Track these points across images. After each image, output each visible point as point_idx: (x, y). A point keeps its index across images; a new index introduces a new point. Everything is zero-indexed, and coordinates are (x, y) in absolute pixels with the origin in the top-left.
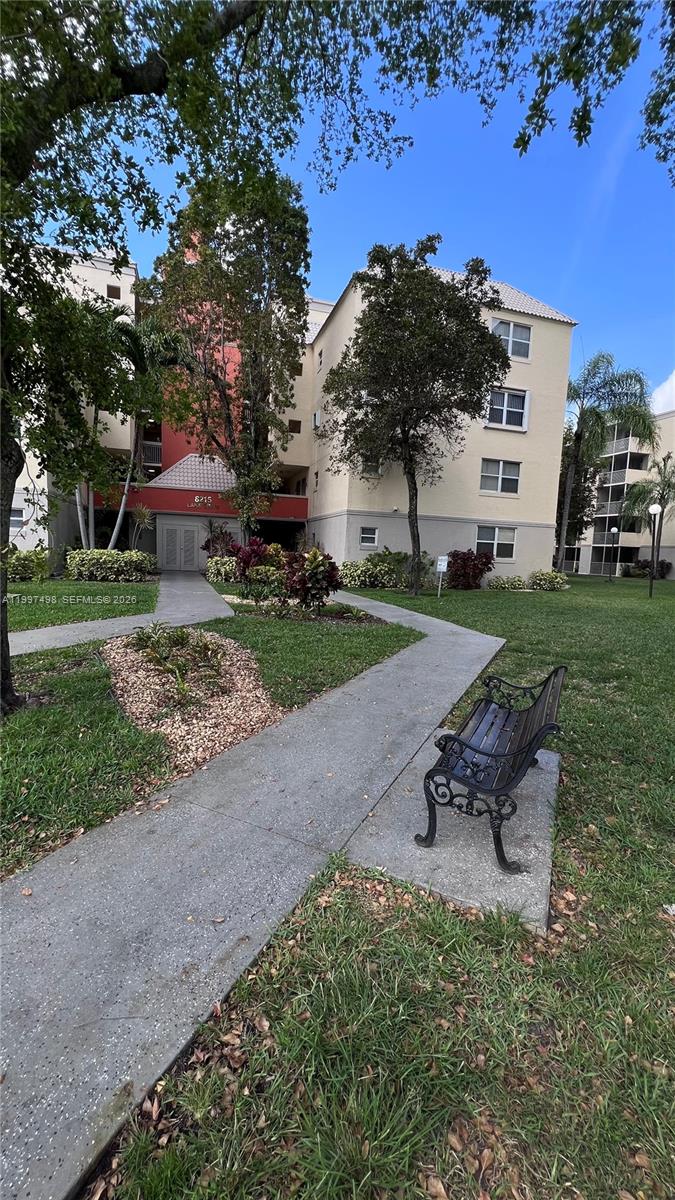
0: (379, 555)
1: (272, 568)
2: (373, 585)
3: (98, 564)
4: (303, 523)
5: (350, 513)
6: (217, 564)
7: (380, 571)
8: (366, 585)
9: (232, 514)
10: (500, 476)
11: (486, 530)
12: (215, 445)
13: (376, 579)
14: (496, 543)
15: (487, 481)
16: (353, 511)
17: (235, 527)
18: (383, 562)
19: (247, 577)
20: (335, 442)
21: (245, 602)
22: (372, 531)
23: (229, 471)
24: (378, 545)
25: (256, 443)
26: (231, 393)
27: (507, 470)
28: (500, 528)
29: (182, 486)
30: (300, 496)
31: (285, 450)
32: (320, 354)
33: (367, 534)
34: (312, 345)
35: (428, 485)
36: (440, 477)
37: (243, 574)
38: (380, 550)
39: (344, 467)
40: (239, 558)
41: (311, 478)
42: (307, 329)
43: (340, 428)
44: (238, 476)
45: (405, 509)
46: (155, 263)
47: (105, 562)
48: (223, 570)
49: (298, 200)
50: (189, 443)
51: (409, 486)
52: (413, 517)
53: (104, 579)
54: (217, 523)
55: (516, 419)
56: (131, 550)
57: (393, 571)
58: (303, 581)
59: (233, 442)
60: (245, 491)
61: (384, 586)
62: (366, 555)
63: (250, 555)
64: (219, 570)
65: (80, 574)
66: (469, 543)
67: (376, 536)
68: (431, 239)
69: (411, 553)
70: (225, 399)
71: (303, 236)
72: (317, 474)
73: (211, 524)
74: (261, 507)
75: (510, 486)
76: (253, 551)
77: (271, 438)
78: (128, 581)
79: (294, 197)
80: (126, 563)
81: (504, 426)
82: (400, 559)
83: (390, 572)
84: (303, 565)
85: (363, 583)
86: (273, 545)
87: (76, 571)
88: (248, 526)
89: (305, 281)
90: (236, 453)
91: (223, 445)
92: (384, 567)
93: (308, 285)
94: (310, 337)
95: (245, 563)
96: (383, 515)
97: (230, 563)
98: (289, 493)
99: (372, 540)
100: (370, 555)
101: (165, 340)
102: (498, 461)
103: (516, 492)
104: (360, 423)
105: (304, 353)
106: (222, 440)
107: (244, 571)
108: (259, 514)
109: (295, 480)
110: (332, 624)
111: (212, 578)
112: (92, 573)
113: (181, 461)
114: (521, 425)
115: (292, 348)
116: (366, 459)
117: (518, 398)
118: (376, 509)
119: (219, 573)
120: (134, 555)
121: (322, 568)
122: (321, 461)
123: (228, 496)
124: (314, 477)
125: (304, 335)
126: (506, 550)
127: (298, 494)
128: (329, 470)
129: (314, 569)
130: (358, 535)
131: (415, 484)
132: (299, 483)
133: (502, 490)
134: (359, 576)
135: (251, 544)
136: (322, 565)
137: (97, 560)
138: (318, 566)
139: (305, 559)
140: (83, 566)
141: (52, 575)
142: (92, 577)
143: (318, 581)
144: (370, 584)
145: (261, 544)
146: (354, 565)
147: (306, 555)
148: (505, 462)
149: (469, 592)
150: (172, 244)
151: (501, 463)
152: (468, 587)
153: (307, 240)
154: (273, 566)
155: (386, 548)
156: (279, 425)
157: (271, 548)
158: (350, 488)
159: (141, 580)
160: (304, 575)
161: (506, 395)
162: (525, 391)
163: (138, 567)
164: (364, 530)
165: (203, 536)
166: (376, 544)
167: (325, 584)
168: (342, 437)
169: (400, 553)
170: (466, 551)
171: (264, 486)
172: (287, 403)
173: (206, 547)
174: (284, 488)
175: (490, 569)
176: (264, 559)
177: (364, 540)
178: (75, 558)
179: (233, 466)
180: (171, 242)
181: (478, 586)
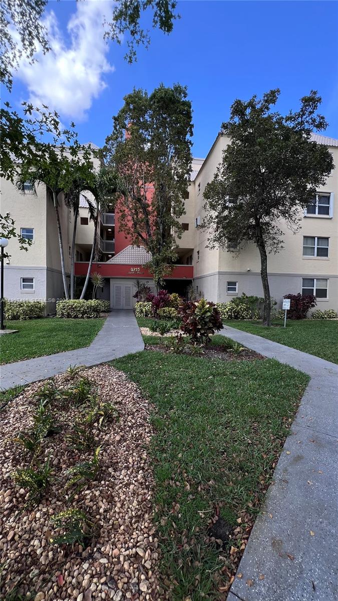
0: (239, 299)
1: (173, 309)
2: (236, 317)
3: (73, 308)
4: (191, 281)
5: (220, 273)
6: (140, 306)
7: (241, 308)
8: (231, 318)
9: (150, 277)
10: (316, 247)
11: (308, 280)
12: (140, 238)
13: (238, 314)
14: (315, 288)
15: (307, 250)
16: (221, 272)
17: (152, 284)
18: (242, 303)
19: (158, 314)
20: (211, 230)
21: (155, 334)
22: (234, 284)
23: (148, 252)
24: (238, 292)
25: (163, 236)
26: (150, 209)
27: (320, 242)
28: (317, 279)
29: (124, 263)
30: (189, 265)
31: (180, 238)
32: (199, 186)
33: (231, 286)
34: (194, 182)
35: (273, 253)
36: (282, 247)
37: (155, 312)
38: (240, 296)
39: (217, 244)
40: (153, 303)
41: (195, 255)
42: (192, 171)
43: (213, 220)
44: (153, 254)
45: (258, 269)
46: (106, 139)
47: (76, 307)
48: (144, 310)
49: (185, 97)
50: (126, 238)
51: (261, 254)
52: (264, 274)
53: (76, 317)
54: (142, 282)
55: (325, 211)
56: (92, 299)
57: (249, 308)
58: (194, 324)
59: (150, 235)
60: (157, 263)
61: (243, 318)
62: (231, 298)
63: (160, 301)
64: (142, 310)
65: (63, 314)
66: (297, 289)
67: (237, 287)
68: (273, 93)
69: (264, 297)
70: (147, 213)
71: (188, 116)
72: (198, 252)
73: (138, 283)
74: (166, 271)
75: (323, 252)
76: (161, 298)
77: (172, 232)
78: (89, 317)
79: (183, 95)
80: (88, 307)
81: (317, 215)
82: (253, 301)
83: (247, 309)
84: (194, 311)
85: (230, 316)
86: (174, 294)
87: (61, 312)
88: (158, 283)
89: (190, 142)
90: (152, 241)
91: (145, 238)
92: (244, 306)
93: (192, 145)
94: (193, 176)
95: (157, 305)
96: (240, 274)
97: (148, 306)
98: (183, 264)
99: (234, 289)
100: (234, 299)
101: (110, 178)
102: (314, 238)
103: (327, 256)
104: (226, 218)
105: (190, 185)
106: (144, 235)
107: (156, 310)
108: (164, 277)
109: (186, 256)
110: (217, 357)
111: (138, 315)
112: (68, 313)
113: (124, 250)
114: (328, 214)
115: (183, 183)
116: (230, 240)
117: (326, 198)
118: (237, 270)
119: (142, 311)
120: (93, 302)
121: (209, 314)
122: (201, 243)
123: (147, 267)
124: (197, 254)
125: (190, 175)
126: (322, 293)
127: (188, 264)
128: (207, 247)
129: (202, 314)
130: (225, 286)
131: (265, 252)
132: (188, 258)
133: (318, 255)
134: (227, 312)
135: (160, 294)
136: (209, 311)
137: (72, 306)
138: (206, 312)
139: (195, 307)
140: (64, 309)
141: (48, 315)
142: (69, 316)
143: (206, 323)
144: (235, 317)
145: (166, 294)
146: (225, 306)
147: (196, 304)
148: (319, 238)
149: (300, 320)
150: (115, 129)
151: (316, 238)
152: (299, 318)
153: (191, 117)
154: (173, 307)
155: (244, 294)
156: (176, 224)
157: (172, 296)
158: (220, 258)
159: (97, 317)
160: (195, 319)
161: (317, 196)
162: (330, 193)
163: (96, 310)
164: (229, 283)
165: (134, 290)
166: (237, 292)
167: (211, 325)
168: (215, 226)
169: (252, 297)
170: (296, 295)
171: (168, 260)
172: (181, 212)
173: (136, 296)
174: (179, 261)
175: (313, 306)
176: (168, 303)
177: (229, 289)
178: (60, 304)
179: (151, 249)
180: (115, 127)
181: (305, 317)
